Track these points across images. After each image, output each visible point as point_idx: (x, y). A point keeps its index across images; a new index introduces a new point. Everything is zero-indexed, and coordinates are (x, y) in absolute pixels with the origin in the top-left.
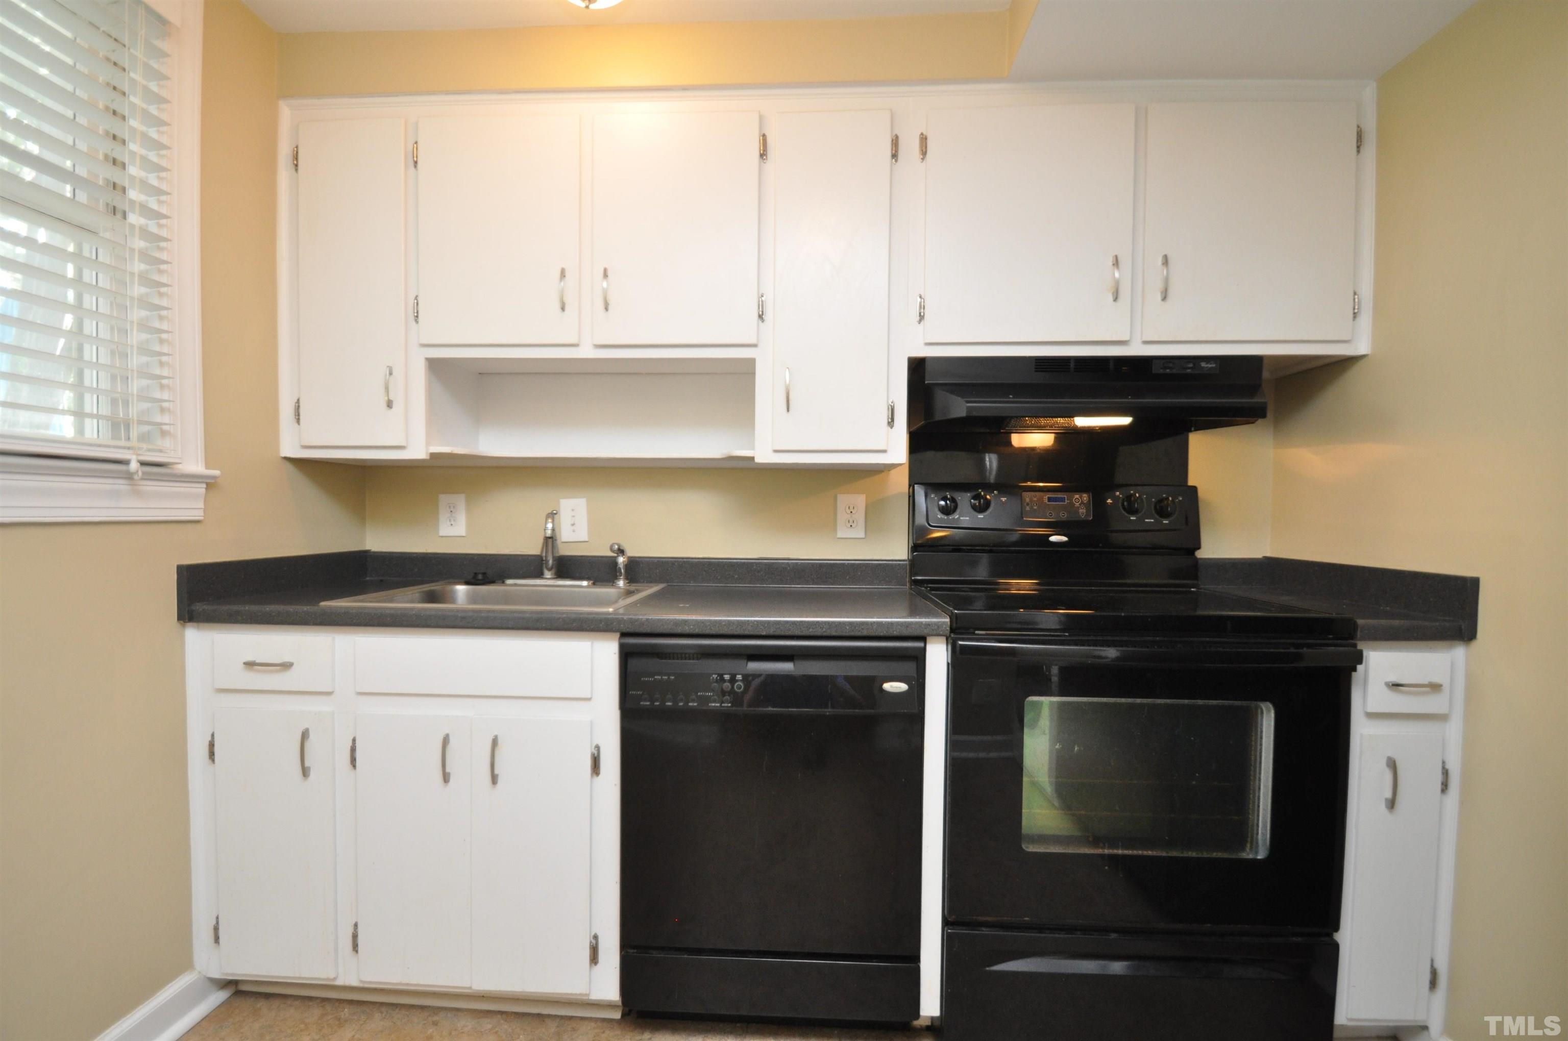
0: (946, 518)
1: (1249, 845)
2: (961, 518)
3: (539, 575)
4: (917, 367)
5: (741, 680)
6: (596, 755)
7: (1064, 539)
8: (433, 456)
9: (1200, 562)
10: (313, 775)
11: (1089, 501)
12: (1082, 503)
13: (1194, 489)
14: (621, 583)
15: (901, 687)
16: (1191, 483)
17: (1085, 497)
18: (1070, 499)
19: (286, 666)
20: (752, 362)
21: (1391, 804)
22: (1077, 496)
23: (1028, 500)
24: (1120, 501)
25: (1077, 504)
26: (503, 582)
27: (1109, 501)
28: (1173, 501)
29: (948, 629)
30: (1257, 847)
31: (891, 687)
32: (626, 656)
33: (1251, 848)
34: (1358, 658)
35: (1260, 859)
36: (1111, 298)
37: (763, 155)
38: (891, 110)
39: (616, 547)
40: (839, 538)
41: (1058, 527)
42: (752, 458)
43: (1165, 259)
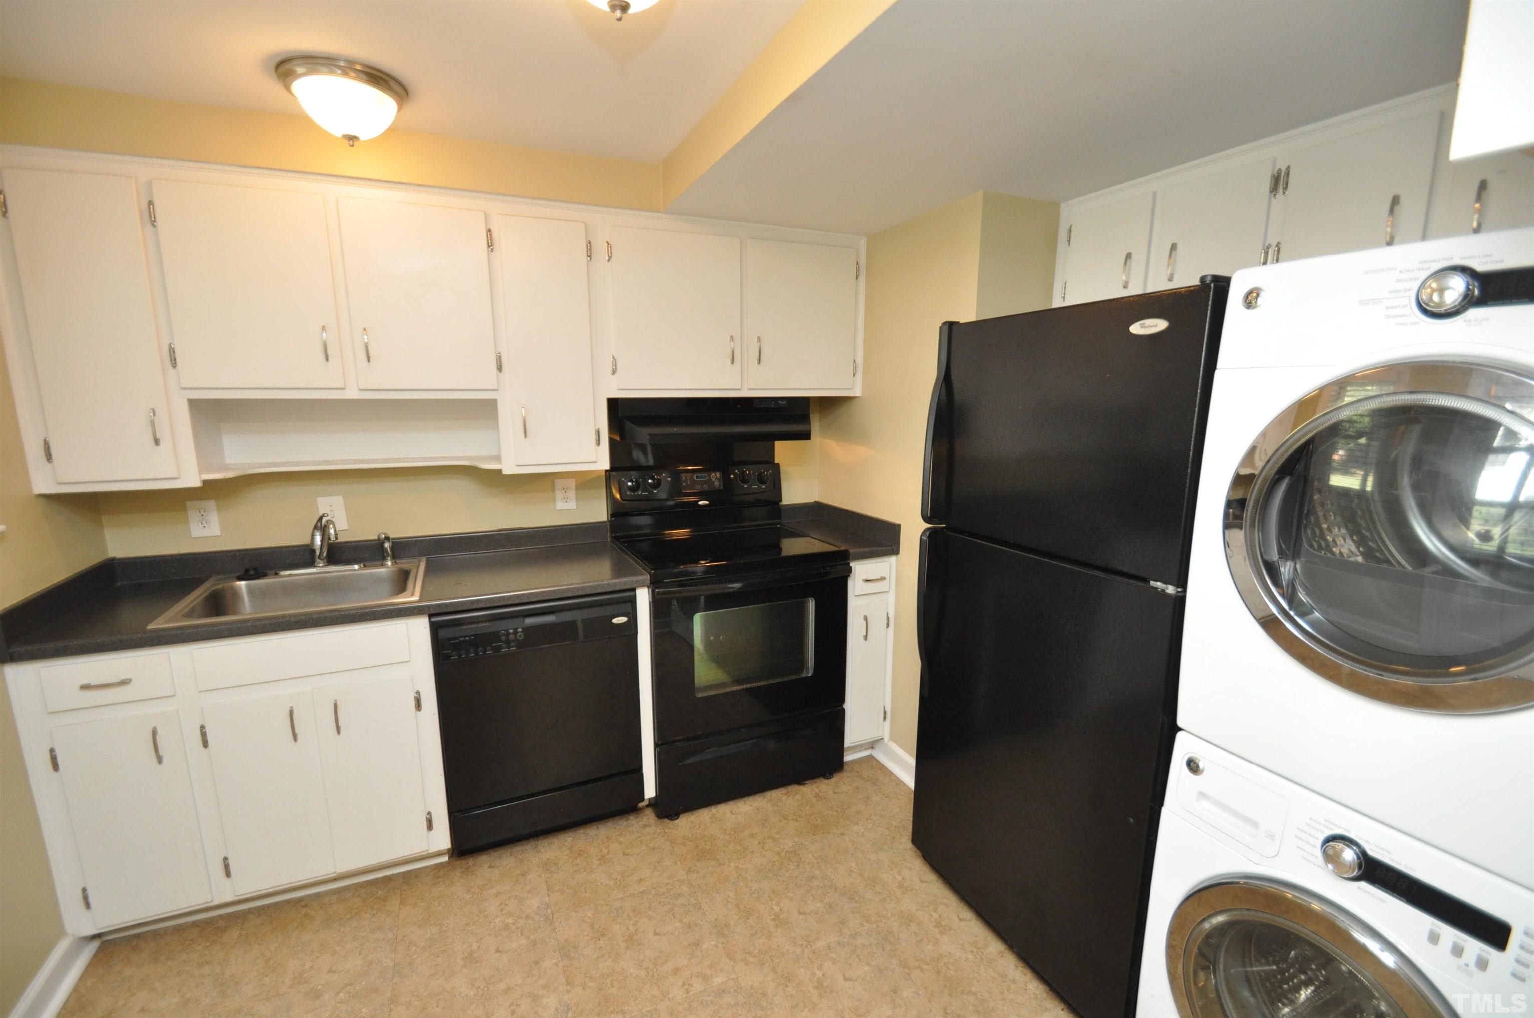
0: (633, 494)
1: (805, 669)
2: (643, 493)
3: (312, 564)
4: (614, 404)
5: (521, 632)
6: (419, 697)
7: (707, 502)
8: (205, 482)
9: (782, 508)
10: (165, 760)
11: (720, 477)
12: (716, 478)
13: (778, 465)
14: (389, 563)
15: (623, 619)
16: (776, 461)
17: (718, 474)
18: (709, 476)
19: (124, 682)
20: (494, 402)
21: (866, 638)
22: (713, 474)
23: (684, 478)
24: (738, 475)
25: (713, 479)
26: (276, 574)
27: (732, 476)
28: (767, 474)
29: (649, 582)
30: (809, 669)
31: (617, 620)
32: (435, 629)
33: (806, 671)
34: (850, 570)
35: (811, 676)
36: (729, 362)
37: (490, 245)
38: (585, 223)
39: (384, 536)
40: (557, 510)
41: (702, 495)
42: (500, 471)
43: (759, 338)
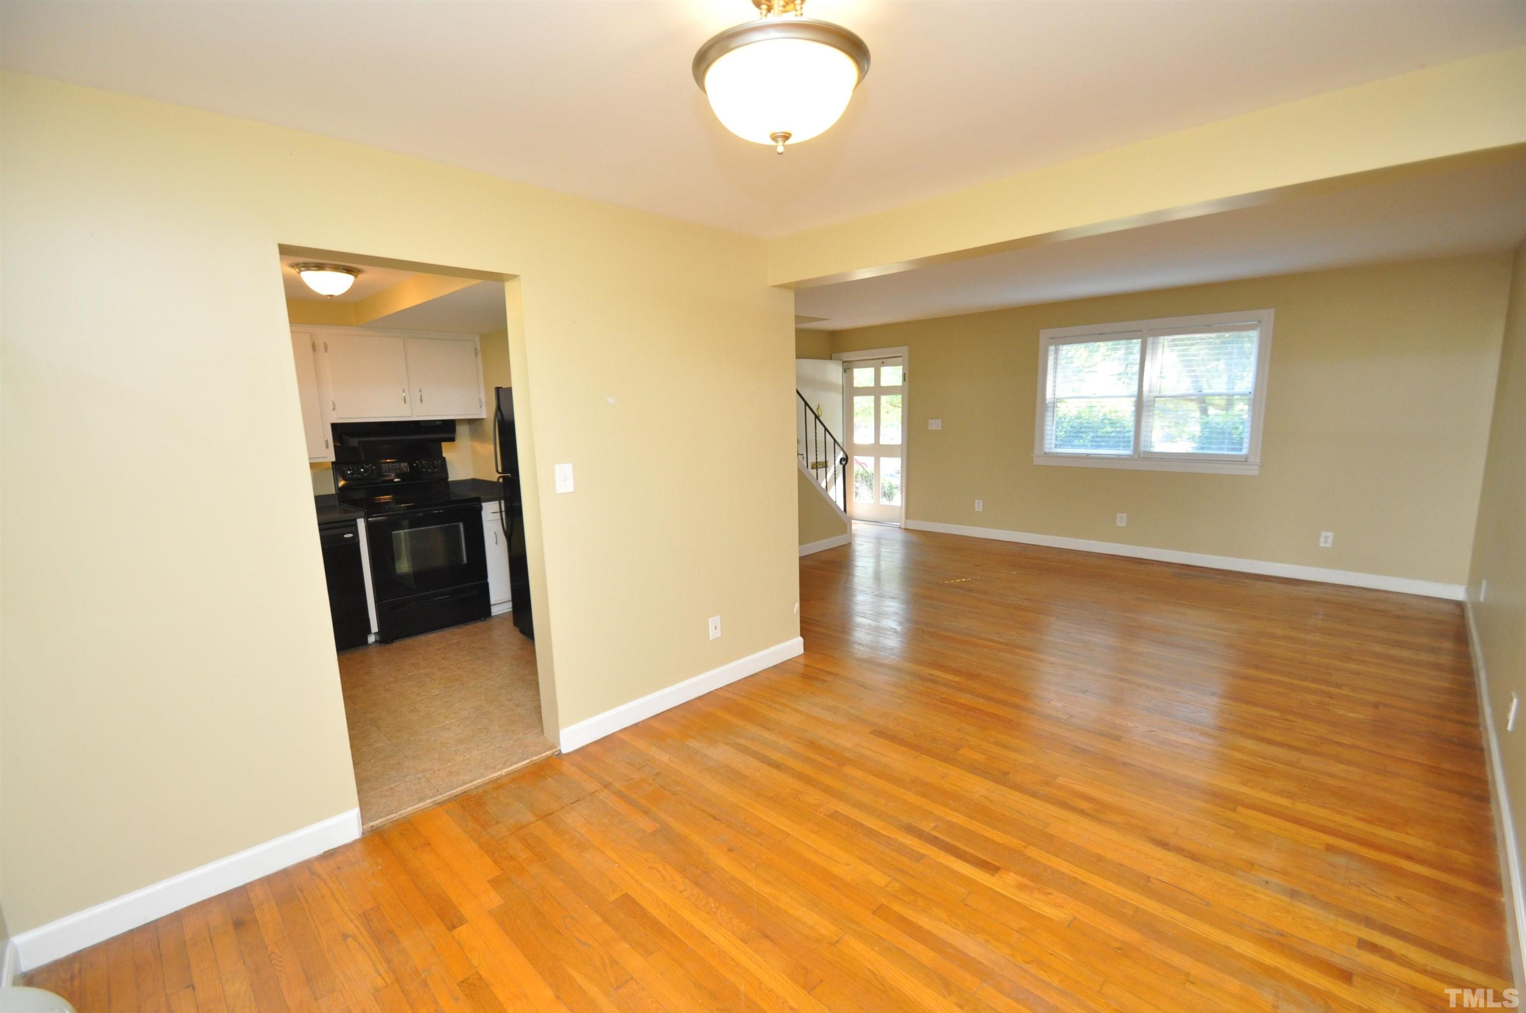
1: (461, 560)
4: (334, 426)
7: (400, 480)
9: (449, 483)
11: (406, 465)
15: (350, 535)
18: (400, 465)
21: (496, 543)
23: (383, 467)
24: (418, 464)
25: (402, 467)
27: (414, 464)
28: (440, 463)
29: (364, 516)
30: (464, 560)
31: (347, 535)
34: (482, 507)
35: (465, 563)
36: (403, 402)
38: (310, 333)
41: (397, 476)
43: (420, 389)
